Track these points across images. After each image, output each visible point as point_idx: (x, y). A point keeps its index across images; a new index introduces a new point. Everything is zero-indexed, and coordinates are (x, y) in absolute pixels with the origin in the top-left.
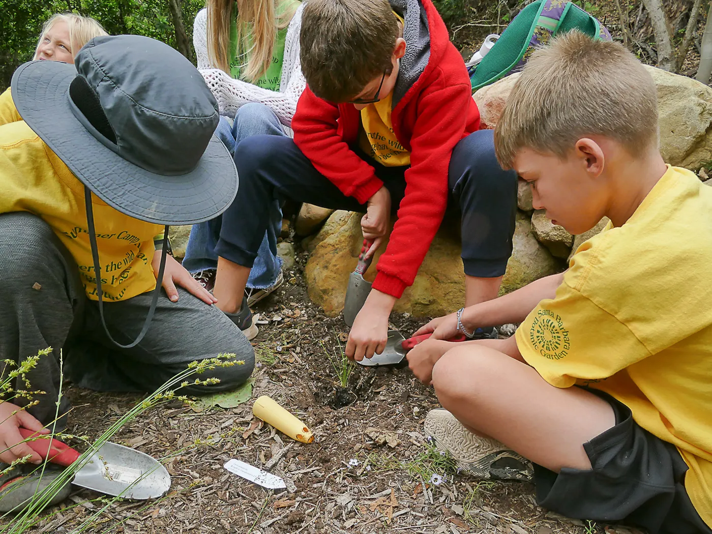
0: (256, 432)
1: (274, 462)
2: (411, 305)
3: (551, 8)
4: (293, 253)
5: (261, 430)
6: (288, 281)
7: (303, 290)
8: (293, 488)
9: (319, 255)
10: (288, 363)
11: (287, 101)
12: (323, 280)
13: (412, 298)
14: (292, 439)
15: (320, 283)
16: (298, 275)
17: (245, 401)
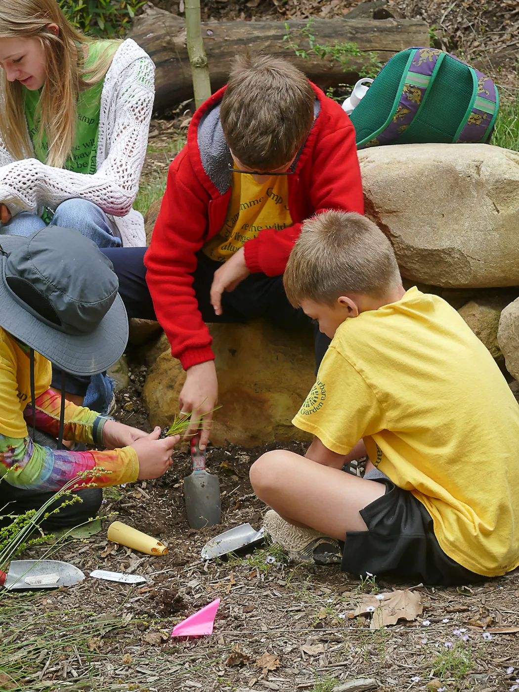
0: (113, 553)
1: (133, 569)
2: (273, 428)
3: (420, 63)
4: (127, 369)
5: (117, 551)
6: (122, 407)
7: (143, 418)
8: (151, 582)
9: (161, 371)
10: (134, 499)
11: (109, 189)
12: (168, 404)
13: (272, 420)
14: (146, 554)
15: (166, 408)
16: (135, 399)
17: (96, 533)
